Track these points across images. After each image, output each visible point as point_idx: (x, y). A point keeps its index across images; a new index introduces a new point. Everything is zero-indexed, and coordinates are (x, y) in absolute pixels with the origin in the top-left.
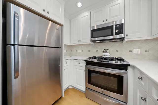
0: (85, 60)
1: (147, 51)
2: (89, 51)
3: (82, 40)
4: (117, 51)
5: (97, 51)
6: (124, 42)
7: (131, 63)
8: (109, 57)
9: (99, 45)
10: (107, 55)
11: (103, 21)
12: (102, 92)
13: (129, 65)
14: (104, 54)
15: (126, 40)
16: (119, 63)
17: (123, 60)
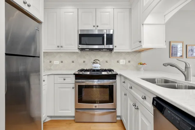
0: (74, 74)
1: (129, 62)
2: (73, 62)
3: (64, 46)
4: (107, 62)
5: (84, 62)
6: (113, 52)
7: (118, 73)
8: (100, 68)
9: (87, 54)
10: (98, 66)
11: (94, 27)
12: (96, 107)
13: (117, 74)
14: (95, 65)
15: (114, 51)
16: (110, 73)
17: (113, 70)
